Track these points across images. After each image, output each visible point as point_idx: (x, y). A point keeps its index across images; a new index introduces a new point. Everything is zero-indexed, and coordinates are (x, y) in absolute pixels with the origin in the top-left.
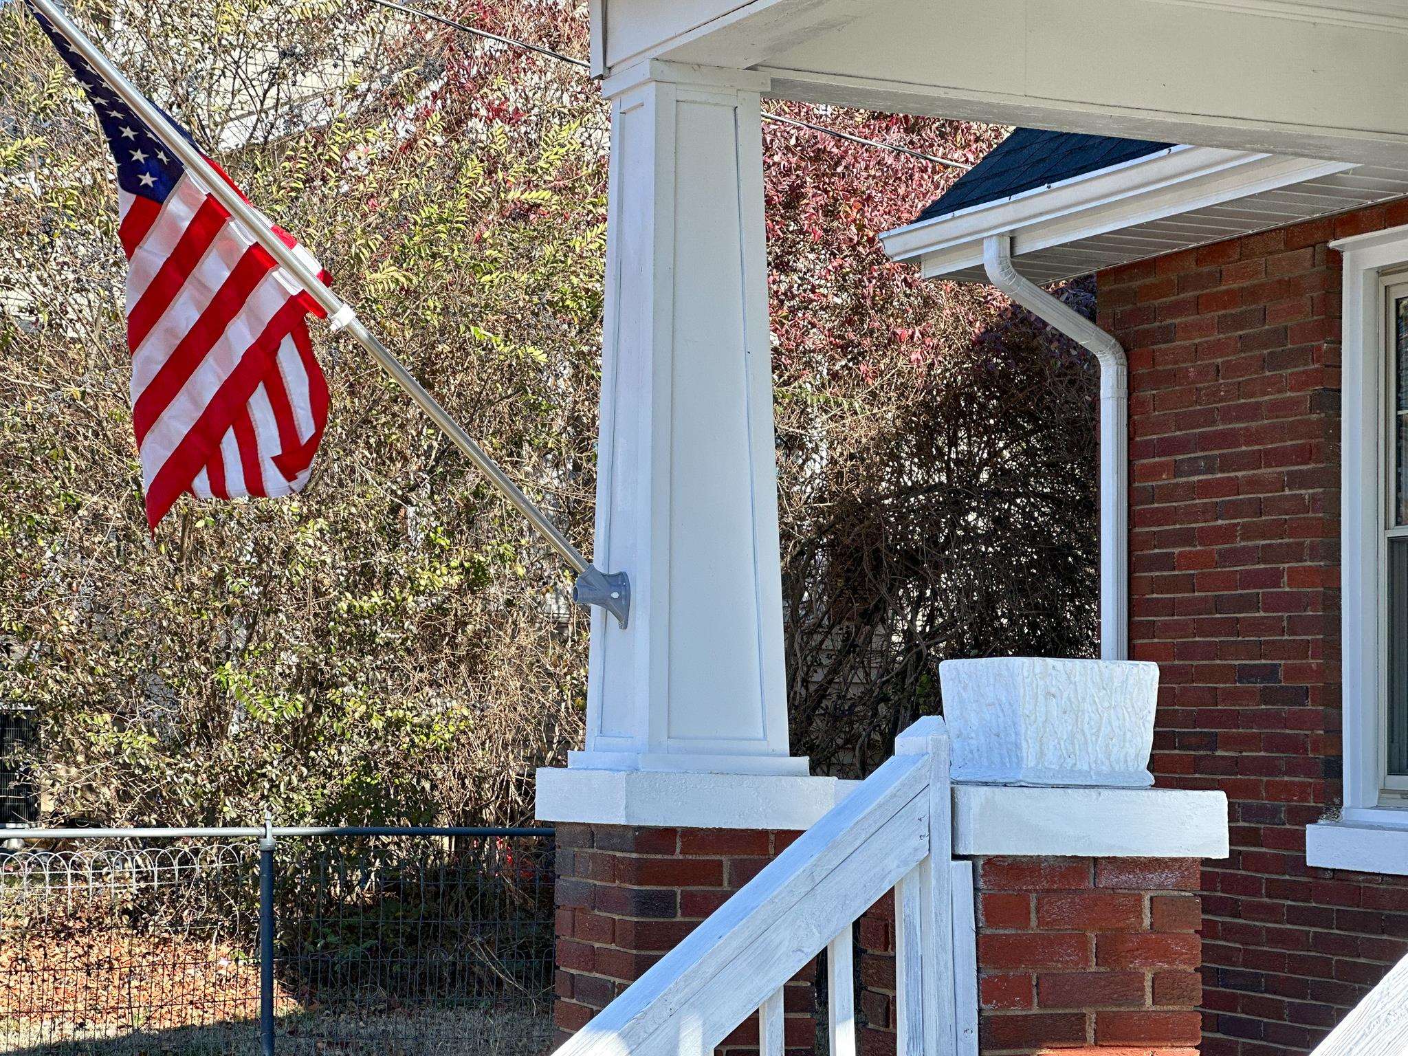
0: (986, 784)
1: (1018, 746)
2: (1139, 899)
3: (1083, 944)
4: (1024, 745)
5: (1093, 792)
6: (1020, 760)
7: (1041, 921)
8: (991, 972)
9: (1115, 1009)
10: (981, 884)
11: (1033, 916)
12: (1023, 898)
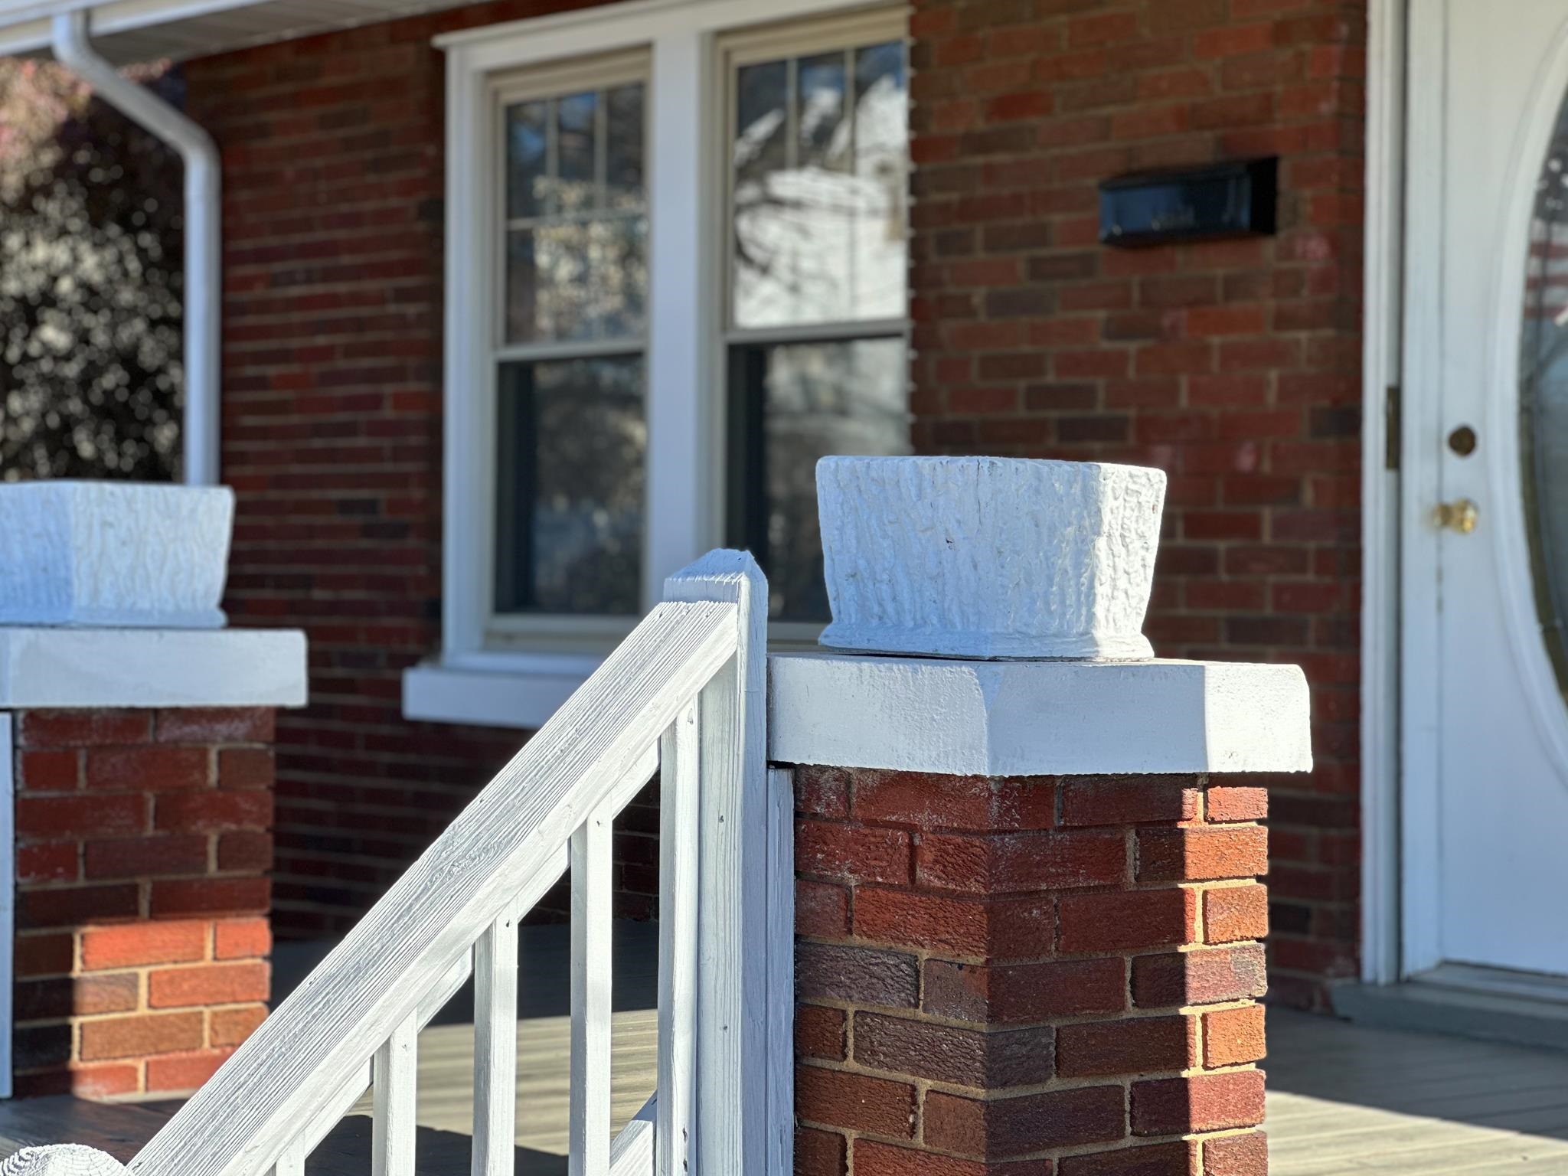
0: (31, 626)
1: (68, 582)
2: (204, 754)
3: (139, 805)
4: (76, 582)
5: (154, 635)
6: (70, 597)
7: (91, 780)
8: (29, 841)
9: (173, 877)
10: (21, 741)
11: (82, 776)
12: (70, 756)
